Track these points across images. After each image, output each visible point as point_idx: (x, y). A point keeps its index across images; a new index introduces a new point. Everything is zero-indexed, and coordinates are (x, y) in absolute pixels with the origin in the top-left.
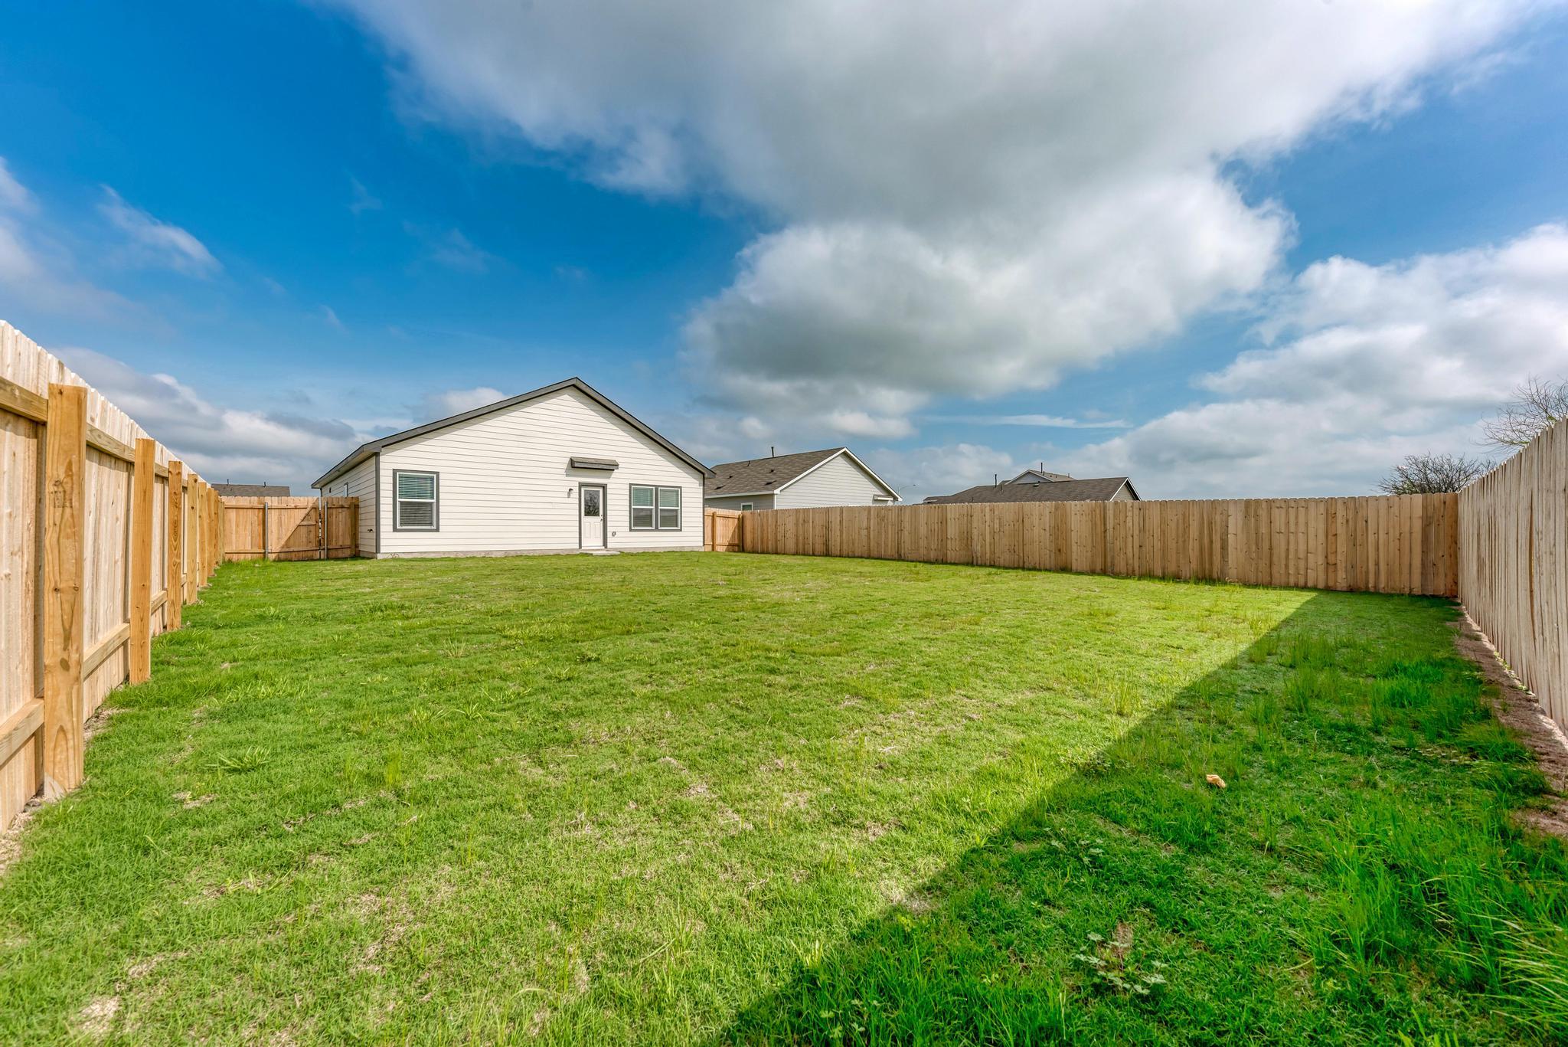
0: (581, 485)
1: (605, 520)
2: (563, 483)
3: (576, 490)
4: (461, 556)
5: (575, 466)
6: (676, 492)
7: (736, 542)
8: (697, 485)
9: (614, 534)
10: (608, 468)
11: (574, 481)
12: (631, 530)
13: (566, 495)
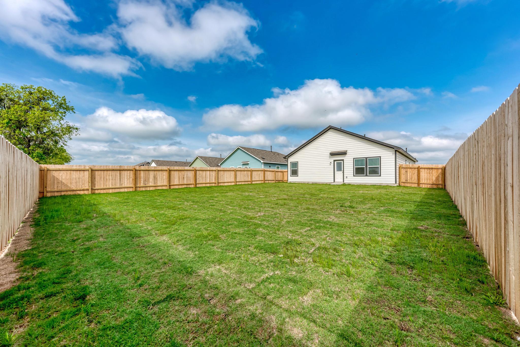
0: (334, 161)
1: (343, 172)
2: (329, 161)
3: (333, 162)
4: (302, 183)
5: (332, 154)
6: (379, 159)
7: (440, 183)
8: (391, 155)
9: (347, 177)
10: (344, 153)
11: (332, 160)
12: (354, 176)
13: (329, 164)
